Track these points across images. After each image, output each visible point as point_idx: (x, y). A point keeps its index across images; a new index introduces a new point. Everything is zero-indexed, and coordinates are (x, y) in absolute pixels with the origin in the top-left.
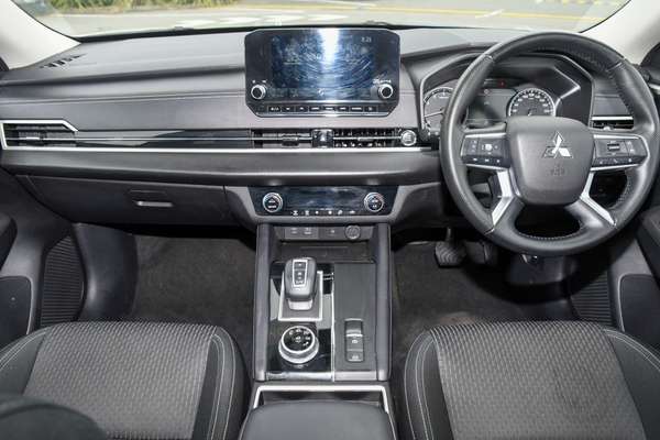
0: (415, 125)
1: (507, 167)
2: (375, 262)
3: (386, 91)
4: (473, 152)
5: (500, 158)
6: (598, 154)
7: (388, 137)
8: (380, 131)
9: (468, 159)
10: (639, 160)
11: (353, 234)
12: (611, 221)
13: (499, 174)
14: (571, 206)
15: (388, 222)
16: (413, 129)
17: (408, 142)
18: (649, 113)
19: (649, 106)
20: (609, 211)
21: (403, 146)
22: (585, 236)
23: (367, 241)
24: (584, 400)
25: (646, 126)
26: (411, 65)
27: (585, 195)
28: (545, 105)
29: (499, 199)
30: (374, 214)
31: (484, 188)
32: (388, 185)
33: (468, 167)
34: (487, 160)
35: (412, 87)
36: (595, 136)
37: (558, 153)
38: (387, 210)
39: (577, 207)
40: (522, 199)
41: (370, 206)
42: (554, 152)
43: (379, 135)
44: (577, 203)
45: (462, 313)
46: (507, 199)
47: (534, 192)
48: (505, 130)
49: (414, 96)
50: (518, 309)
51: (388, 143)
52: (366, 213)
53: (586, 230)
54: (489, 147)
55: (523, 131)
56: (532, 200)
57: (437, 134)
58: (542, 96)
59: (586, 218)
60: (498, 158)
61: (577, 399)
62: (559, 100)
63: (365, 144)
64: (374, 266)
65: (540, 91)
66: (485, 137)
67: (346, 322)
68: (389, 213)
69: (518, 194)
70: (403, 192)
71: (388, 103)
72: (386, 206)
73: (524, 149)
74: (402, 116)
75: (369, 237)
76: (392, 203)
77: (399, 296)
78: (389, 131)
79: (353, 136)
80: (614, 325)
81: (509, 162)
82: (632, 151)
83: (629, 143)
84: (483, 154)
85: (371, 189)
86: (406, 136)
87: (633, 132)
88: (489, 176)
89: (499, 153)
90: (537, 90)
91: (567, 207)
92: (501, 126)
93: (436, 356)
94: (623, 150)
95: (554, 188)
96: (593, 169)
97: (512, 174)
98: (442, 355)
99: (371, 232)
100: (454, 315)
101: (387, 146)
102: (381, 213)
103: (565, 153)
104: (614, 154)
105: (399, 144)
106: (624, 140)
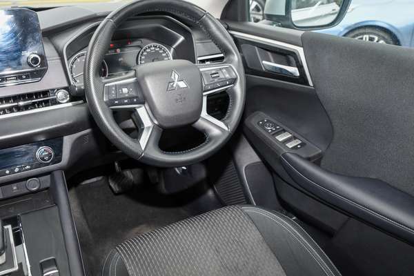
0: (66, 85)
1: (143, 103)
2: (57, 205)
3: (35, 60)
4: (113, 96)
5: (136, 97)
6: (206, 82)
7: (44, 98)
8: (37, 94)
9: (111, 103)
10: (233, 81)
11: (33, 185)
12: (226, 129)
13: (138, 110)
14: (197, 123)
15: (60, 169)
16: (65, 88)
17: (63, 99)
18: (231, 48)
19: (230, 42)
20: (223, 121)
21: (59, 103)
22: (211, 143)
23: (47, 188)
24: (242, 264)
25: (231, 57)
26: (52, 37)
27: (204, 113)
28: (164, 55)
29: (143, 129)
30: (48, 164)
31: (130, 123)
32: (54, 138)
33: (112, 109)
34: (126, 101)
35: (56, 54)
36: (201, 70)
37: (178, 86)
38: (58, 158)
39: (201, 123)
40: (159, 126)
41: (43, 159)
42: (174, 85)
43: (37, 98)
44: (200, 121)
45: (143, 226)
46: (149, 127)
47: (167, 118)
48: (135, 76)
49: (59, 61)
50: (182, 211)
51: (47, 103)
52: (40, 165)
53: (210, 139)
54: (125, 90)
55: (148, 74)
56: (166, 125)
57: (83, 88)
58: (161, 49)
59: (209, 130)
60: (134, 98)
61: (237, 265)
62: (172, 49)
63: (26, 107)
64: (57, 207)
65: (158, 45)
66: (121, 83)
67: (41, 264)
68: (60, 161)
69: (156, 122)
70: (68, 141)
71: (38, 70)
72: (55, 155)
73: (153, 87)
74: (53, 79)
75: (48, 185)
76: (61, 151)
77: (89, 227)
78: (45, 93)
79: (14, 102)
80: (249, 203)
81: (144, 99)
82: (227, 76)
83: (224, 70)
84: (122, 96)
85: (40, 144)
86: (60, 94)
87: (225, 63)
88: (131, 113)
89: (134, 94)
90: (155, 44)
91: (194, 125)
92: (132, 73)
93: (126, 268)
94: (222, 76)
95: (181, 112)
96: (204, 94)
97: (147, 108)
98: (130, 266)
99: (49, 180)
100: (136, 230)
101: (46, 106)
102: (54, 162)
103: (182, 85)
104: (216, 80)
105: (55, 102)
106: (220, 69)
